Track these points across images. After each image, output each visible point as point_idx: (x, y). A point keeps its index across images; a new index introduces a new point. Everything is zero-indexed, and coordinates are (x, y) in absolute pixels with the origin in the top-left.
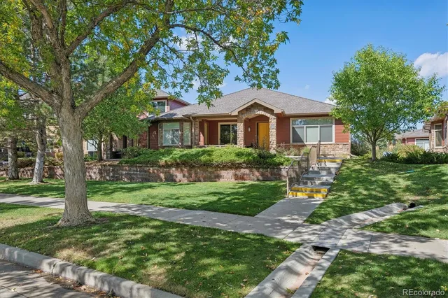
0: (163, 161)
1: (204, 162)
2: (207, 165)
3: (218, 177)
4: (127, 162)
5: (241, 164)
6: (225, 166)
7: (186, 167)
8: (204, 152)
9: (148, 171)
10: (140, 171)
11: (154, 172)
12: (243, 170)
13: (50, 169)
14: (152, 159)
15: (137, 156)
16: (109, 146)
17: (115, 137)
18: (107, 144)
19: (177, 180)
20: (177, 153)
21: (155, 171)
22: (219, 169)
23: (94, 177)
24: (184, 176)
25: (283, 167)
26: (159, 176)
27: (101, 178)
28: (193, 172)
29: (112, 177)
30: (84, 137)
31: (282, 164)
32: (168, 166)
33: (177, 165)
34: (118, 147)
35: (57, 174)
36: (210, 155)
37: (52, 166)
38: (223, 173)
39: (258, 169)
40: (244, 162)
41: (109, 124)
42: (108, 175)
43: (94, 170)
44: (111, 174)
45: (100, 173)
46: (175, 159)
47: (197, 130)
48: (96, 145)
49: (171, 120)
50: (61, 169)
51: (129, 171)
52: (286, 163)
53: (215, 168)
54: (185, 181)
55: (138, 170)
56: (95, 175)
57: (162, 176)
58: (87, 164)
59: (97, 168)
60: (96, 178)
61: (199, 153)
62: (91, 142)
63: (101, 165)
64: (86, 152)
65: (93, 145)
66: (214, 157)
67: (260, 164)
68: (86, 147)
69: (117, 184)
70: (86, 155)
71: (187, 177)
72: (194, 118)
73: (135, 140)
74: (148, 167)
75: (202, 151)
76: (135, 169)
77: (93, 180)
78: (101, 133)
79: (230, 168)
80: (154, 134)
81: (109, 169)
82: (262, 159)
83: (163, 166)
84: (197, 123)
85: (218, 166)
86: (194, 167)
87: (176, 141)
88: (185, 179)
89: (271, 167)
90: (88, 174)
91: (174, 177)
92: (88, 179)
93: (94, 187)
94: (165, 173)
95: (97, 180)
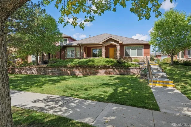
0: (70, 65)
1: (91, 65)
2: (92, 67)
3: (97, 72)
4: (51, 66)
5: (109, 66)
6: (102, 68)
7: (81, 68)
9: (62, 70)
10: (57, 70)
11: (64, 71)
12: (110, 70)
13: (12, 69)
14: (63, 64)
15: (55, 63)
16: (42, 58)
17: (45, 54)
19: (77, 74)
20: (76, 61)
22: (98, 69)
24: (80, 72)
25: (131, 68)
26: (67, 72)
27: (38, 73)
28: (84, 70)
30: (28, 54)
31: (131, 66)
32: (72, 67)
33: (77, 67)
34: (46, 58)
35: (16, 71)
36: (93, 62)
37: (13, 68)
38: (100, 71)
39: (117, 69)
40: (111, 66)
41: (41, 47)
42: (41, 72)
43: (34, 70)
44: (43, 72)
45: (37, 71)
46: (75, 64)
47: (83, 51)
48: (35, 58)
49: (71, 46)
50: (18, 69)
51: (52, 70)
52: (132, 66)
53: (96, 68)
54: (81, 75)
55: (57, 69)
56: (35, 72)
57: (69, 72)
58: (31, 67)
59: (35, 68)
60: (35, 73)
61: (87, 61)
62: (33, 56)
63: (38, 67)
64: (31, 61)
65: (34, 57)
66: (96, 63)
67: (119, 66)
68: (31, 59)
69: (46, 77)
70: (31, 62)
71: (82, 73)
72: (82, 45)
73: (54, 55)
74: (62, 68)
75: (89, 60)
76: (55, 69)
77: (34, 74)
78: (38, 51)
79: (104, 68)
80: (63, 53)
81: (42, 69)
82: (120, 64)
83: (69, 67)
84: (83, 48)
85: (97, 67)
86: (85, 68)
87: (73, 56)
88: (81, 74)
89: (125, 68)
90: (31, 71)
91: (75, 73)
92: (31, 74)
93: (33, 80)
94: (70, 71)
95: (36, 74)
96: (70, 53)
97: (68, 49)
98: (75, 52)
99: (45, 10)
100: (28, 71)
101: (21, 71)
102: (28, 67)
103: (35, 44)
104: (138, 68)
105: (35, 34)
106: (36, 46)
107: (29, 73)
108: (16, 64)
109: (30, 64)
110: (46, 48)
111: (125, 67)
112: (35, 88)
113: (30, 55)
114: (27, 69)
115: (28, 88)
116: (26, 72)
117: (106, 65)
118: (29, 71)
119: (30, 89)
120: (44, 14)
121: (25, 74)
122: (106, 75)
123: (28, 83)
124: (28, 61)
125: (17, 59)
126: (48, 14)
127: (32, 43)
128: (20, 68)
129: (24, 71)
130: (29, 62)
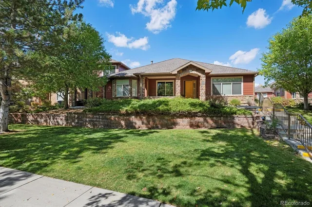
0: (124, 109)
1: (162, 111)
2: (166, 113)
3: (175, 124)
4: (90, 111)
5: (197, 113)
6: (182, 115)
7: (144, 115)
8: (161, 103)
9: (110, 119)
10: (102, 119)
11: (115, 120)
12: (197, 119)
13: (22, 115)
14: (113, 108)
15: (98, 106)
16: (74, 97)
17: (79, 91)
18: (72, 96)
19: (137, 126)
20: (136, 103)
21: (117, 119)
22: (175, 118)
23: (61, 123)
24: (143, 123)
25: (237, 116)
26: (120, 123)
27: (67, 123)
28: (151, 119)
29: (77, 123)
30: (51, 89)
31: (235, 113)
32: (128, 114)
33: (137, 113)
34: (80, 97)
35: (29, 120)
36: (166, 105)
37: (25, 113)
38: (179, 120)
39: (212, 118)
40: (200, 112)
41: (73, 79)
42: (73, 121)
43: (61, 117)
44: (76, 121)
45: (67, 120)
46: (135, 109)
47: (144, 85)
48: (63, 96)
49: (123, 78)
50: (33, 116)
51: (92, 118)
52: (239, 112)
53: (172, 116)
54: (144, 128)
55: (101, 117)
56: (62, 122)
57: (123, 123)
58: (55, 112)
59: (63, 115)
60: (63, 124)
61: (154, 103)
62: (59, 94)
63: (67, 113)
64: (56, 101)
65: (60, 96)
66: (171, 106)
67: (215, 113)
68: (55, 98)
69: (82, 132)
70: (56, 104)
71: (146, 124)
72: (142, 76)
73: (93, 93)
74: (109, 115)
75: (158, 101)
76: (98, 117)
77: (60, 126)
78: (67, 86)
79: (186, 116)
80: (109, 89)
81: (75, 117)
82: (217, 109)
83: (123, 114)
84: (144, 80)
85: (175, 115)
86: (152, 115)
87: (127, 93)
88: (144, 125)
89: (225, 116)
90: (55, 120)
91: (134, 124)
92: (55, 125)
93: (59, 139)
94: (125, 120)
95: (64, 126)
96: (121, 90)
97: (118, 82)
98: (130, 87)
99: (81, 15)
100: (50, 119)
101: (39, 119)
102: (51, 112)
103: (63, 73)
104: (250, 116)
105: (64, 55)
106: (65, 76)
107: (51, 123)
108: (30, 108)
109: (54, 108)
110: (82, 80)
111: (224, 114)
112: (61, 163)
113: (55, 92)
114: (48, 116)
115: (46, 165)
116: (46, 121)
117: (190, 110)
118: (52, 120)
119: (51, 167)
120: (79, 23)
121: (45, 124)
122: (191, 130)
123: (48, 149)
124: (50, 102)
125: (31, 98)
126: (87, 24)
127: (57, 71)
128: (37, 115)
129: (42, 120)
130: (53, 104)
